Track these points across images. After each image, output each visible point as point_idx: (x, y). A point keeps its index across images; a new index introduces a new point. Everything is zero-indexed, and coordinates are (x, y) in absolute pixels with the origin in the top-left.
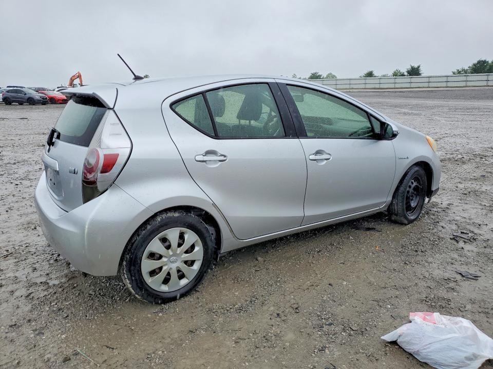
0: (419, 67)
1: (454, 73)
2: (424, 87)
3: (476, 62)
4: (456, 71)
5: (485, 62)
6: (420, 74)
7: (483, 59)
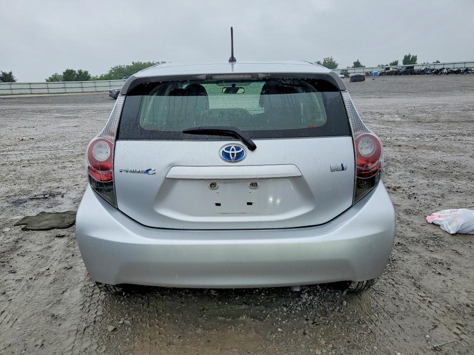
0: (11, 73)
1: (47, 81)
2: (26, 94)
3: (65, 71)
4: (48, 79)
5: (72, 71)
6: (14, 81)
7: (70, 69)
